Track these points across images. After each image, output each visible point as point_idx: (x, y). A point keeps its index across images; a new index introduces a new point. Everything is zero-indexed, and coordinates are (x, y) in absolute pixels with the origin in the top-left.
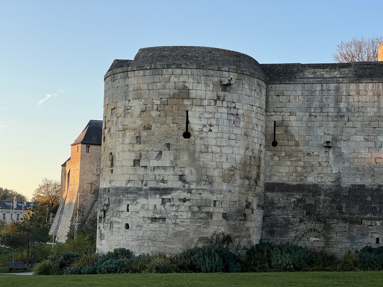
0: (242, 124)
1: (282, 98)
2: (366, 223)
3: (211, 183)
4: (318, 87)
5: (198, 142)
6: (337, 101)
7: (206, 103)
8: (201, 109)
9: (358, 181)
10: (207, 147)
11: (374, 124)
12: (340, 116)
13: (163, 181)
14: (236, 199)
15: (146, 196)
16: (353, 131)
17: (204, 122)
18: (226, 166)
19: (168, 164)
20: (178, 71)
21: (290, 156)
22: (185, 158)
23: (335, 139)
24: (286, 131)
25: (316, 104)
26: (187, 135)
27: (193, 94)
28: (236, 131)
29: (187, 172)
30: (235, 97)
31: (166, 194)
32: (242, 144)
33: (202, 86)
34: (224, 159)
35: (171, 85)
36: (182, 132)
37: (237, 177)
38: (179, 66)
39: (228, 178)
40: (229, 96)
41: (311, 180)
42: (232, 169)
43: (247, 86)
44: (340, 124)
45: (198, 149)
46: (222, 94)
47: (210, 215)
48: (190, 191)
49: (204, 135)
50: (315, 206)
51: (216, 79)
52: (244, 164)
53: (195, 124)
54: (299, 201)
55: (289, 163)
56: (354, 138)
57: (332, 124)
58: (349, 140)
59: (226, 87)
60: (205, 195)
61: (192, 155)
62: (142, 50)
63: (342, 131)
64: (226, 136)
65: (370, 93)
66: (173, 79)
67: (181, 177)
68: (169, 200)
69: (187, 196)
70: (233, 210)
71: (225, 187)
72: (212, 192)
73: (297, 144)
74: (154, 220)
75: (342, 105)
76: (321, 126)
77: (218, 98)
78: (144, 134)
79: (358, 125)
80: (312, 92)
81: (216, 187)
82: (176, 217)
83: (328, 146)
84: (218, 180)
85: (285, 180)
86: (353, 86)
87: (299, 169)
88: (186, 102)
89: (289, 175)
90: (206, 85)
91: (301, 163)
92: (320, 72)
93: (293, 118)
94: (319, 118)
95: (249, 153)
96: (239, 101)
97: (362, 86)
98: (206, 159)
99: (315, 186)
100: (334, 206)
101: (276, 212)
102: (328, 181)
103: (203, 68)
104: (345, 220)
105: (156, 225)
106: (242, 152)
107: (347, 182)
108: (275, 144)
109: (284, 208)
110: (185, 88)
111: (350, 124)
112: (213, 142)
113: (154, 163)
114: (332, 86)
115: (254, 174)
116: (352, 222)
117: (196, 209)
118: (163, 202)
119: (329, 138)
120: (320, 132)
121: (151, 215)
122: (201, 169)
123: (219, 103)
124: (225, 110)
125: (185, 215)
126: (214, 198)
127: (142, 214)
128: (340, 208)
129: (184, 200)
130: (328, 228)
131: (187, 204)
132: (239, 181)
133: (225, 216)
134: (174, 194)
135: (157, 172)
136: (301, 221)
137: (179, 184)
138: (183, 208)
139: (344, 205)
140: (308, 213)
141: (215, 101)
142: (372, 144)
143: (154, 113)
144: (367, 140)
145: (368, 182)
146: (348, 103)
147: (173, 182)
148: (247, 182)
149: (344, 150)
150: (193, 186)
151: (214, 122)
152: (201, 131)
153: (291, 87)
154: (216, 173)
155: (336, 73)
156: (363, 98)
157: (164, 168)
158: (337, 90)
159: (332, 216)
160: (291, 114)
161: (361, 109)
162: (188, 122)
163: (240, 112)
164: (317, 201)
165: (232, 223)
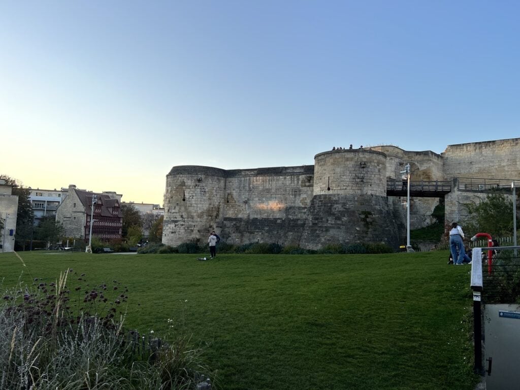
0: (207, 195)
1: (231, 184)
2: (256, 233)
3: (193, 218)
4: (243, 179)
5: (188, 202)
6: (249, 184)
7: (191, 187)
8: (189, 190)
9: (256, 217)
10: (191, 204)
11: (262, 193)
12: (250, 190)
13: (176, 218)
14: (204, 224)
15: (170, 224)
16: (255, 196)
17: (191, 195)
18: (199, 211)
19: (177, 211)
20: (181, 175)
21: (233, 206)
22: (183, 209)
23: (248, 199)
24: (232, 197)
25: (242, 186)
26: (184, 200)
27: (186, 184)
28: (204, 198)
29: (183, 214)
30: (204, 184)
31: (176, 223)
32: (207, 202)
33: (190, 181)
34: (198, 209)
35: (179, 181)
36: (182, 199)
37: (205, 216)
38: (181, 174)
39: (200, 216)
40: (201, 184)
41: (240, 216)
42: (202, 213)
43: (210, 180)
44: (250, 194)
45: (188, 205)
46: (198, 184)
47: (192, 231)
48: (184, 221)
49: (190, 200)
50: (239, 226)
51: (195, 178)
52: (208, 211)
53: (187, 195)
54: (234, 224)
55: (232, 209)
56: (255, 199)
57: (247, 194)
58: (253, 200)
59: (199, 181)
60: (190, 223)
61: (185, 207)
62: (174, 168)
63: (251, 197)
64: (199, 200)
65: (261, 181)
66: (180, 178)
67: (182, 216)
68: (178, 225)
69: (183, 223)
70: (202, 229)
71: (199, 219)
72: (193, 222)
73: (235, 202)
74: (172, 233)
75: (251, 186)
76: (244, 194)
77: (196, 185)
78: (171, 200)
79: (256, 194)
80: (241, 181)
81: (195, 219)
82: (179, 231)
83: (246, 202)
84: (196, 217)
85: (231, 216)
86: (255, 178)
87: (236, 212)
88: (184, 187)
89: (232, 214)
90: (192, 180)
91: (236, 210)
92: (247, 172)
93: (234, 191)
94: (243, 191)
95: (212, 206)
96: (206, 186)
97: (258, 178)
98: (191, 209)
99: (241, 218)
100: (246, 226)
101: (226, 229)
102: (245, 217)
103: (190, 174)
104: (249, 232)
105: (172, 235)
106: (207, 206)
107: (252, 217)
108: (228, 202)
109: (229, 227)
110: (184, 182)
111: (254, 193)
112: (194, 202)
113: (173, 211)
114: (248, 178)
115: (215, 214)
116: (251, 233)
117: (186, 228)
118: (175, 226)
119: (246, 199)
120: (243, 197)
121: (171, 231)
122: (189, 213)
123: (196, 187)
124: (199, 190)
125: (182, 231)
126: (194, 224)
127: (169, 230)
128: (248, 227)
129: (182, 225)
130: (242, 236)
131: (183, 226)
132: (205, 217)
133: (199, 231)
134: (179, 223)
135: (174, 214)
136: (234, 233)
137: (181, 219)
138: (181, 228)
139: (249, 226)
140: (237, 230)
141: (195, 187)
142: (261, 201)
143: (174, 192)
144: (259, 200)
145: (259, 217)
146: (253, 185)
147: (179, 218)
148: (210, 218)
149: (251, 204)
150: (186, 220)
151: (194, 195)
152: (189, 198)
153: (234, 179)
154: (195, 214)
155: (252, 173)
156: (258, 183)
157: (176, 213)
158: (250, 179)
159: (244, 231)
160: (234, 190)
161: (257, 187)
162: (184, 195)
163: (207, 190)
164: (241, 225)
165: (202, 233)
